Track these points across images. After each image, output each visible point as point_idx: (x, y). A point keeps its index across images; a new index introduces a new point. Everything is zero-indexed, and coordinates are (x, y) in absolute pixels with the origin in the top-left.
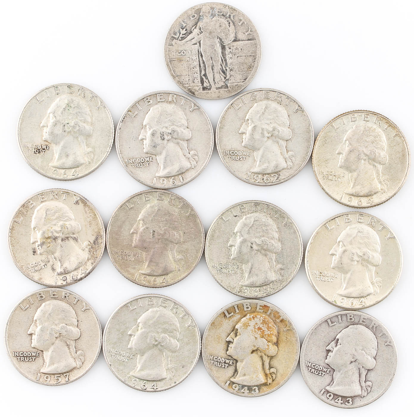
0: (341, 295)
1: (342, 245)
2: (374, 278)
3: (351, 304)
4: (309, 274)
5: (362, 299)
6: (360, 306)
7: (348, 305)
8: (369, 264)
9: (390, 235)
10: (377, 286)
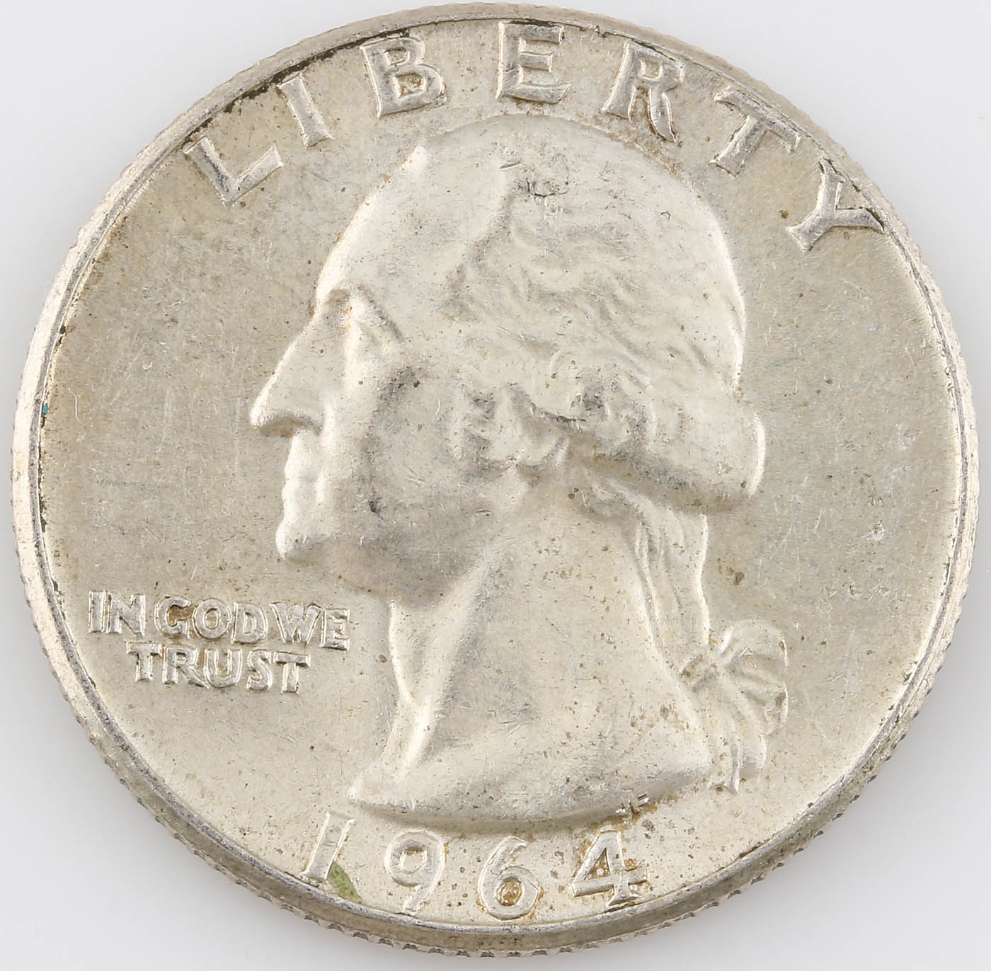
0: (398, 816)
1: (366, 331)
2: (706, 623)
3: (498, 890)
4: (69, 626)
5: (597, 841)
6: (587, 910)
7: (469, 905)
8: (650, 494)
9: (831, 195)
10: (747, 708)
